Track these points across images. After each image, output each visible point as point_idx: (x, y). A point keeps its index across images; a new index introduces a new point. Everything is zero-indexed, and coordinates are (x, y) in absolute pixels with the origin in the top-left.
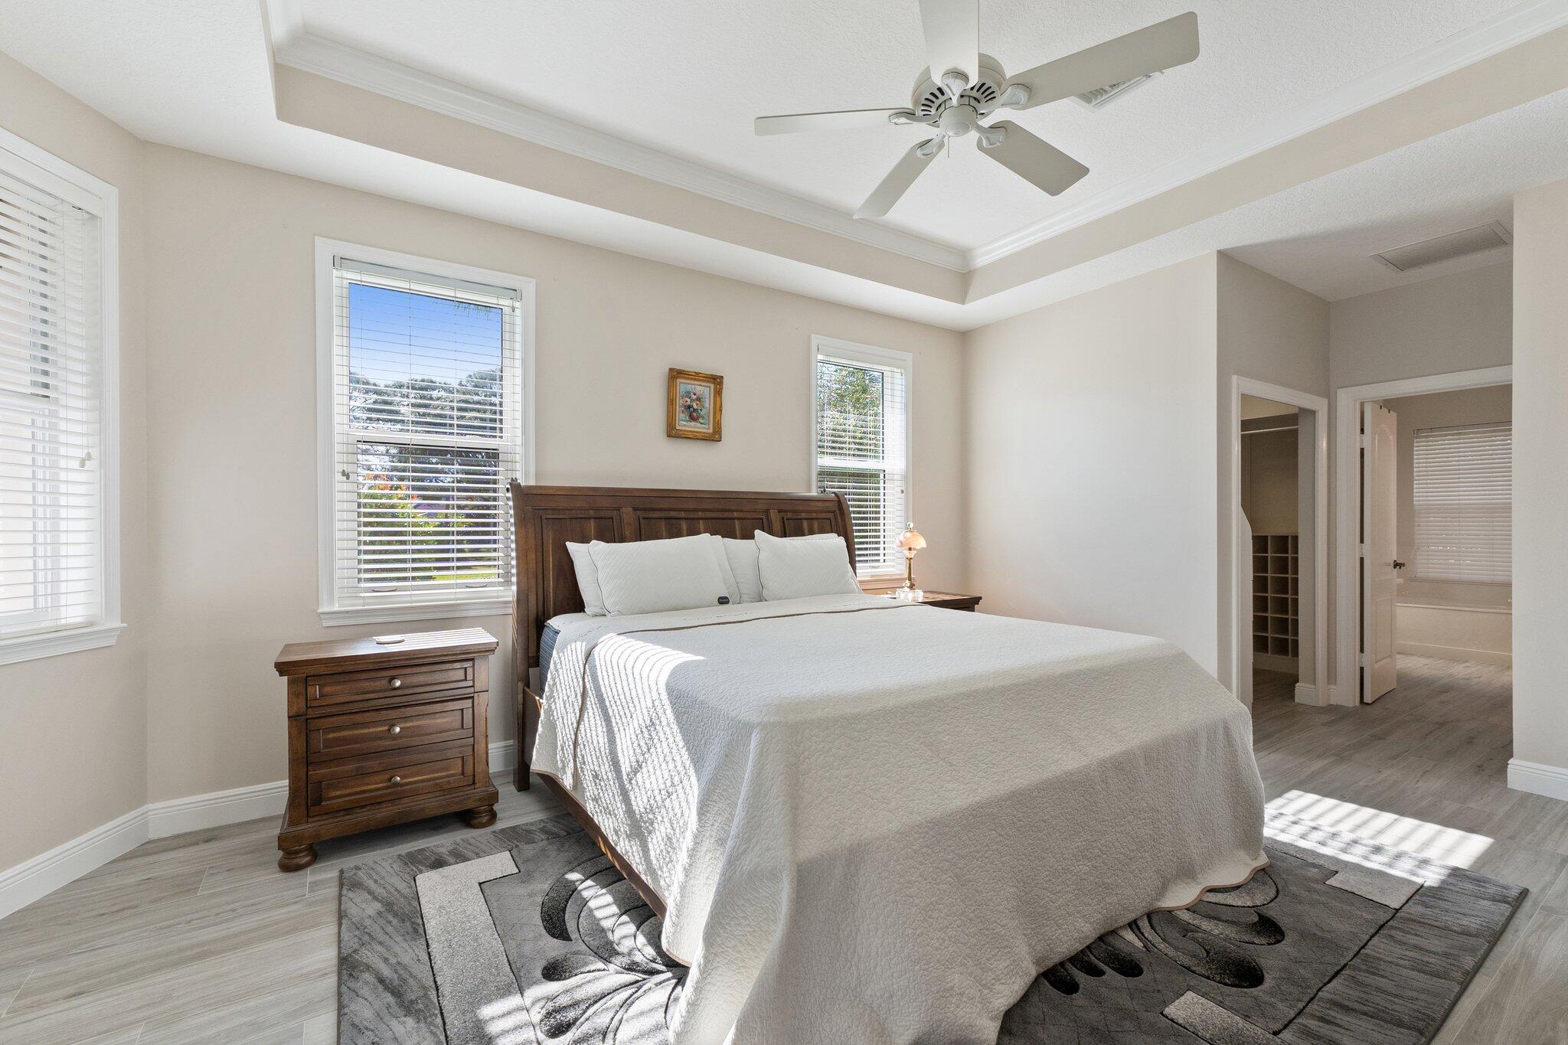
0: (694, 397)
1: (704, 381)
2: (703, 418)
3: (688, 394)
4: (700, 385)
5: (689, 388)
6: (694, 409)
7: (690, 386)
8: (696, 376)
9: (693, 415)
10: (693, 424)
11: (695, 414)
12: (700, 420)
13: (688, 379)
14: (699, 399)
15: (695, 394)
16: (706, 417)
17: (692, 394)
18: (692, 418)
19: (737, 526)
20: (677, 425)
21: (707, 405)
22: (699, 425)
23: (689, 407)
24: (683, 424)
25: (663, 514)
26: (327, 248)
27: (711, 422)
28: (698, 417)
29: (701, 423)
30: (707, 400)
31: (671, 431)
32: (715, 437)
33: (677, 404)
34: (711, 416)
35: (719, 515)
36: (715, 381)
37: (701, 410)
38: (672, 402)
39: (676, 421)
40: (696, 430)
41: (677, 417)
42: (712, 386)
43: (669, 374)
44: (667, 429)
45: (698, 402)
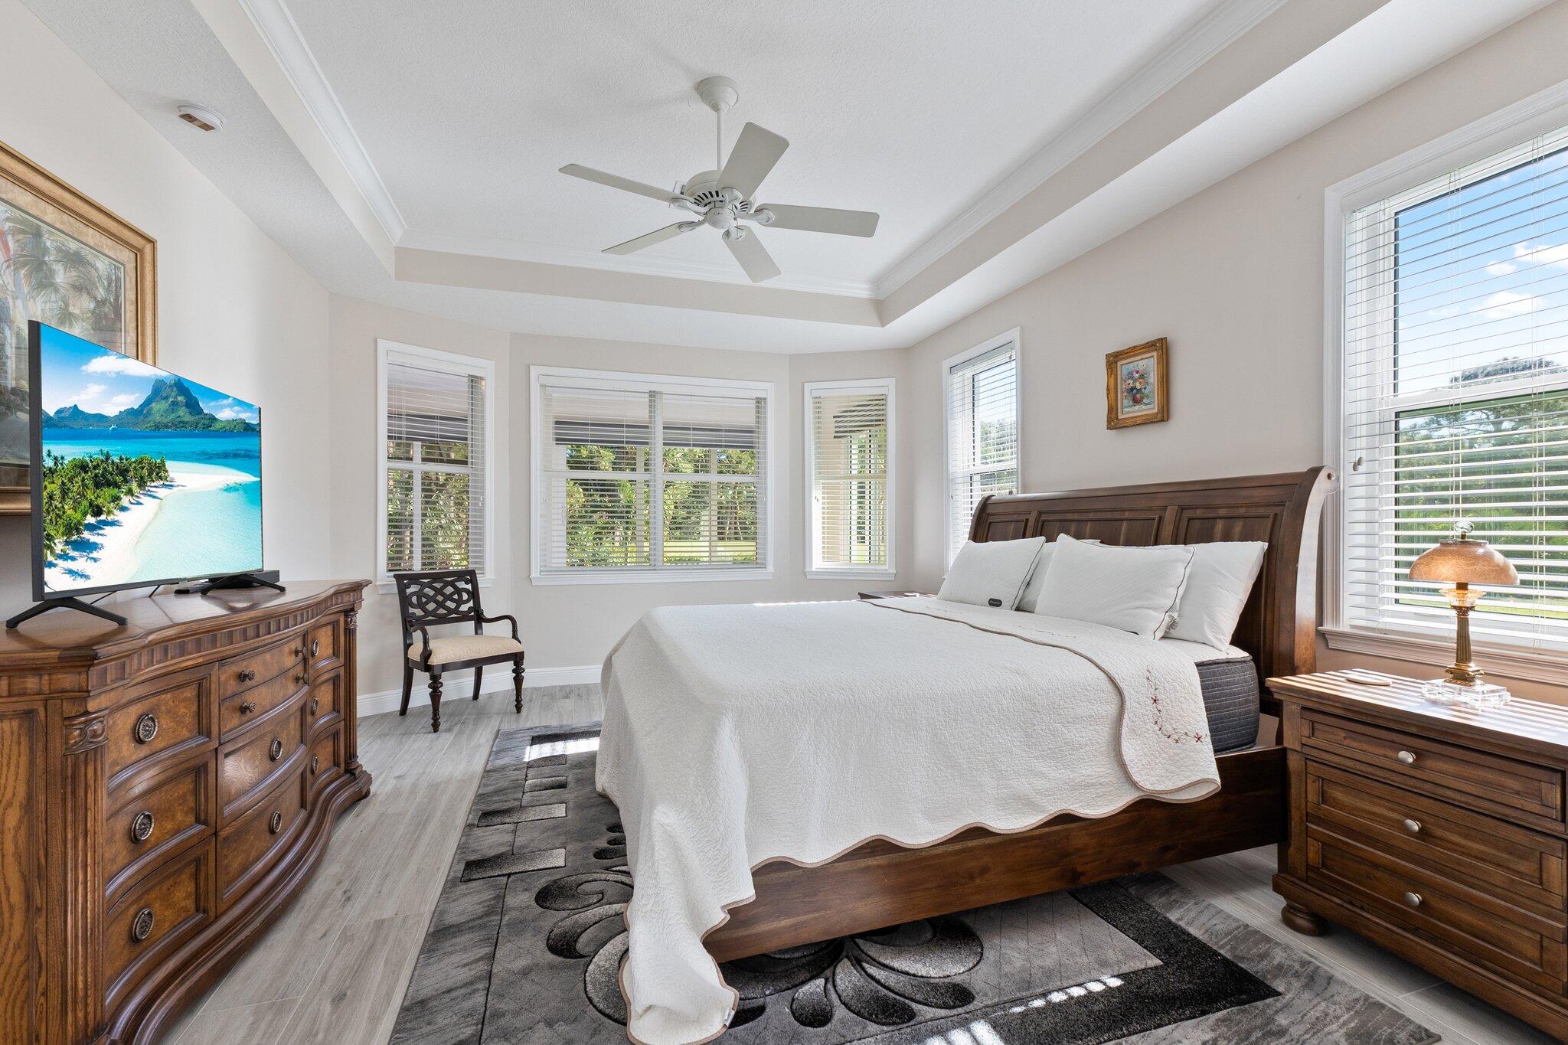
0: (1137, 376)
1: (1145, 353)
2: (1148, 397)
3: (1130, 376)
4: (1141, 359)
5: (1130, 367)
6: (1138, 390)
7: (1131, 365)
8: (1134, 352)
9: (1136, 396)
10: (1137, 407)
11: (1138, 396)
12: (1145, 401)
13: (1129, 357)
14: (1142, 377)
15: (1137, 372)
16: (1152, 395)
17: (1134, 373)
18: (1136, 401)
20: (1119, 414)
21: (1151, 380)
22: (1143, 407)
23: (1132, 389)
24: (1126, 411)
25: (1060, 517)
26: (947, 364)
27: (1156, 400)
28: (1142, 398)
29: (1146, 404)
30: (1152, 375)
31: (1114, 422)
32: (1164, 415)
33: (1119, 390)
34: (1156, 394)
35: (1109, 516)
36: (1161, 347)
37: (1145, 388)
38: (1111, 392)
39: (1119, 410)
40: (1140, 414)
41: (1119, 406)
42: (1155, 354)
43: (1107, 362)
44: (1109, 421)
45: (1141, 380)
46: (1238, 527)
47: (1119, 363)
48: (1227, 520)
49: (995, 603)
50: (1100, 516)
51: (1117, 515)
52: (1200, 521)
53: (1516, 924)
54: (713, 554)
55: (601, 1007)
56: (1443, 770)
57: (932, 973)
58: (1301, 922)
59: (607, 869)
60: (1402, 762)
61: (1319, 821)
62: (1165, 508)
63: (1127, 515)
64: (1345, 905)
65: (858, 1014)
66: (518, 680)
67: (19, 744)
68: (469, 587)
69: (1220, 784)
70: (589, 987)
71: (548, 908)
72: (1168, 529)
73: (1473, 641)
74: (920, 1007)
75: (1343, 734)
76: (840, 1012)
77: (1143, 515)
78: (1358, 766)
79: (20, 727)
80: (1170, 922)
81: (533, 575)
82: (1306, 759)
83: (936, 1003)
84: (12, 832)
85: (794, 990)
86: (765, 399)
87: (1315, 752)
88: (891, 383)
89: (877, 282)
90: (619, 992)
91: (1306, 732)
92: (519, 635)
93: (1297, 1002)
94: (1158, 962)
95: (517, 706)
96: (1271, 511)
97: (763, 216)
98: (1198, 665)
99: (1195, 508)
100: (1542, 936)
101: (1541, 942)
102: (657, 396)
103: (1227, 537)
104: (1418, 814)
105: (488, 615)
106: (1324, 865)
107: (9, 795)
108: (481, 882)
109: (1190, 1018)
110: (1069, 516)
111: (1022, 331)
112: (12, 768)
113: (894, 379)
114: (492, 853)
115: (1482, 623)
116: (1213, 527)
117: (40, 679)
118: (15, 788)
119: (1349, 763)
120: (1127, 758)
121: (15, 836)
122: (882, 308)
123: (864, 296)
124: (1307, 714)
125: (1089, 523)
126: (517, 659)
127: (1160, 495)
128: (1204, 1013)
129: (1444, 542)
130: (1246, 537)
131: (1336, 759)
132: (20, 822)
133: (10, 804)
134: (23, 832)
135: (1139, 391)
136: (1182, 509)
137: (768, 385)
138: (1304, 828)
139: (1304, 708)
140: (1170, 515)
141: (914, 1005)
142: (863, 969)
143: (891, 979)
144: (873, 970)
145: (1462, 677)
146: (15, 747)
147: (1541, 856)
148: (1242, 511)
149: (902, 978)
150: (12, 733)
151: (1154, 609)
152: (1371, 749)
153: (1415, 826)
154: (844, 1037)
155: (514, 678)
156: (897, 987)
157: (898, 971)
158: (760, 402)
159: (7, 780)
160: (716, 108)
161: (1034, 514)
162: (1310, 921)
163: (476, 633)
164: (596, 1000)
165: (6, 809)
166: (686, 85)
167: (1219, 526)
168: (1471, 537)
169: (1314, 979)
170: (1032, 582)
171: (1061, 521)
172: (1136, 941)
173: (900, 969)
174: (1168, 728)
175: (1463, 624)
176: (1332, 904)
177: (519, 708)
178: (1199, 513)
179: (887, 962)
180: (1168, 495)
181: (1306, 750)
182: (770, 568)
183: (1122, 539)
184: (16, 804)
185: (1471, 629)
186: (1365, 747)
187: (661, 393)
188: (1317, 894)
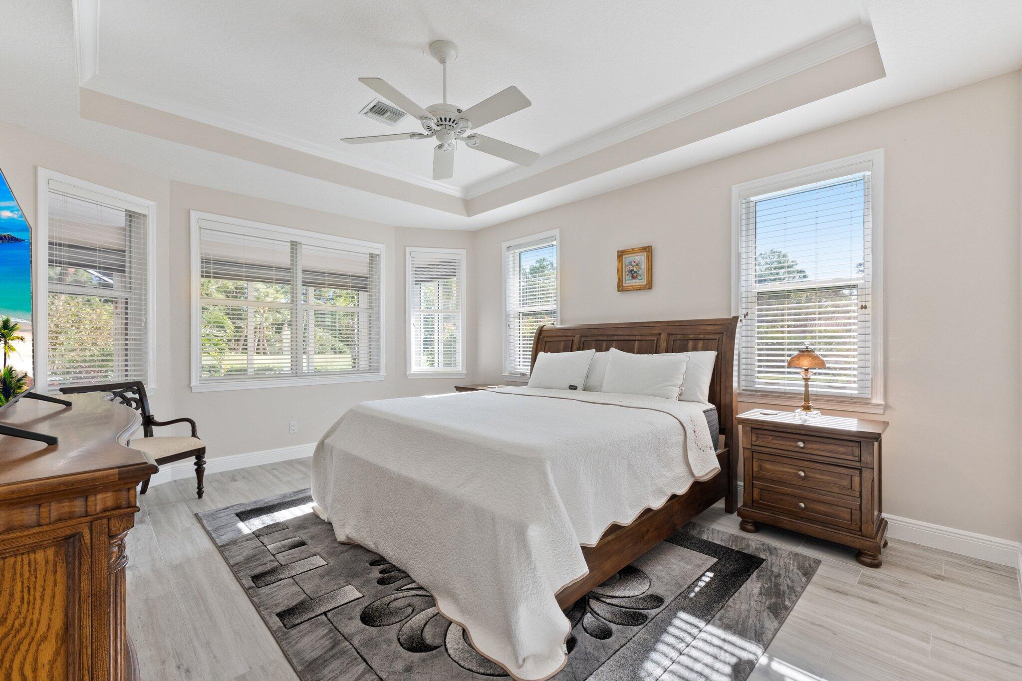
0: (634, 264)
1: (639, 252)
2: (640, 276)
3: (630, 263)
4: (637, 256)
5: (631, 259)
7: (631, 258)
8: (633, 251)
9: (633, 275)
10: (634, 281)
11: (635, 275)
12: (639, 278)
13: (629, 254)
14: (637, 265)
15: (635, 262)
16: (642, 275)
17: (633, 262)
18: (633, 277)
19: (636, 345)
20: (624, 284)
21: (643, 267)
22: (638, 281)
23: (631, 271)
24: (628, 282)
25: (595, 338)
26: (505, 245)
27: (645, 277)
28: (637, 276)
29: (639, 279)
30: (643, 264)
31: (621, 288)
32: (649, 286)
33: (624, 271)
34: (645, 274)
35: (626, 338)
36: (648, 250)
37: (639, 271)
38: (620, 271)
39: (624, 281)
40: (637, 284)
41: (624, 279)
42: (645, 254)
43: (618, 255)
44: (618, 287)
45: (637, 267)
46: (700, 344)
47: (624, 257)
48: (694, 341)
49: (573, 388)
50: (623, 338)
51: (631, 338)
52: (680, 341)
53: (842, 507)
54: (310, 364)
55: (482, 671)
56: (816, 448)
57: (637, 593)
58: (750, 527)
59: (397, 590)
60: (799, 447)
61: (758, 479)
62: (660, 335)
63: (637, 337)
64: (771, 515)
65: (621, 624)
66: (200, 471)
67: (55, 572)
68: (137, 396)
69: (720, 468)
70: (462, 663)
71: (380, 626)
72: (663, 345)
73: (811, 394)
74: (647, 611)
75: (771, 438)
76: (614, 627)
77: (647, 338)
78: (778, 451)
79: (56, 555)
80: (703, 540)
81: (193, 383)
82: (752, 451)
83: (651, 607)
84: (47, 667)
85: (581, 622)
86: (379, 255)
87: (757, 448)
88: (463, 252)
89: (467, 189)
90: (485, 658)
91: (754, 439)
92: (198, 433)
93: (773, 561)
94: (715, 560)
95: (198, 493)
96: (717, 337)
97: (472, 141)
98: (704, 412)
99: (676, 334)
100: (851, 509)
101: (851, 512)
102: (298, 245)
103: (695, 349)
104: (802, 468)
105: (158, 418)
106: (761, 499)
107: (43, 629)
108: (307, 624)
109: (747, 579)
110: (601, 338)
111: (561, 231)
112: (47, 599)
113: (465, 250)
114: (293, 603)
115: (813, 386)
116: (687, 345)
117: (86, 501)
118: (50, 619)
119: (774, 451)
120: (691, 461)
121: (51, 671)
122: (469, 205)
123: (458, 196)
124: (754, 431)
125: (614, 342)
126: (199, 454)
127: (656, 328)
128: (749, 576)
129: (802, 351)
130: (705, 349)
131: (767, 450)
132: (57, 653)
133: (44, 638)
134: (59, 664)
135: (635, 272)
136: (670, 334)
137: (382, 245)
138: (751, 484)
139: (752, 428)
140: (663, 337)
141: (642, 611)
142: (601, 600)
143: (622, 602)
144: (609, 601)
145: (807, 408)
146: (50, 577)
147: (851, 478)
148: (702, 336)
149: (626, 600)
150: (47, 563)
151: (675, 386)
152: (784, 443)
153: (802, 474)
154: (626, 638)
155: (196, 470)
156: (628, 605)
157: (620, 597)
158: (373, 257)
159: (40, 614)
160: (443, 61)
161: (578, 337)
162: (754, 526)
163: (146, 436)
164: (475, 669)
165: (40, 645)
166: (425, 39)
167: (691, 344)
168: (810, 348)
169: (771, 551)
170: (590, 376)
171: (596, 341)
172: (701, 552)
173: (620, 596)
174: (700, 445)
175: (807, 386)
176: (764, 515)
177: (200, 494)
178: (679, 337)
179: (612, 594)
180: (661, 327)
181: (753, 448)
182: (383, 372)
183: (635, 350)
184: (52, 636)
185: (810, 389)
186: (781, 442)
187: (301, 244)
188: (758, 513)
